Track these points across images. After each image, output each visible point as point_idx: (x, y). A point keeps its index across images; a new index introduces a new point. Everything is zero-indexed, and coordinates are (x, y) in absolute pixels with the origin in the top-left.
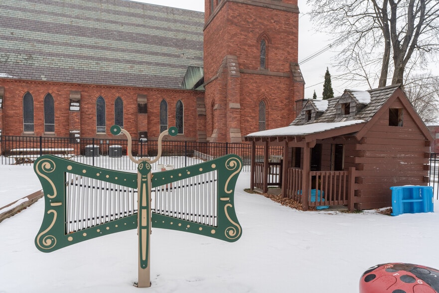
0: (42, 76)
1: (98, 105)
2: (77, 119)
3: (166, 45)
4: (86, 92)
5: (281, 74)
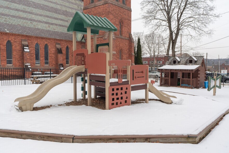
0: (6, 30)
1: (35, 48)
2: (28, 56)
3: (59, 14)
4: (30, 40)
5: (126, 38)
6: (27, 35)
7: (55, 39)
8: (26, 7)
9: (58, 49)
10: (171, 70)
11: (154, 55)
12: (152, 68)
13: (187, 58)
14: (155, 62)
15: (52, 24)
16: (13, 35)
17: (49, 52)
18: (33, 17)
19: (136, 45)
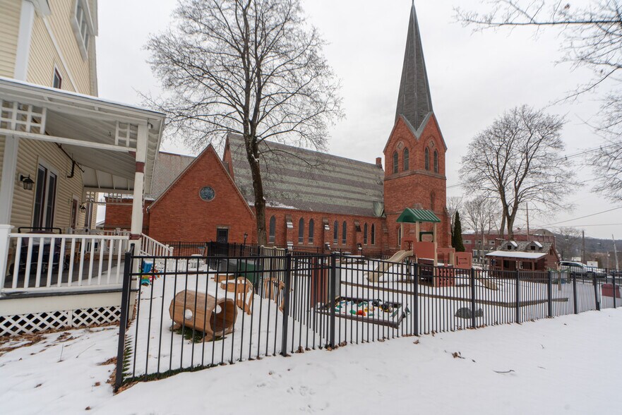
0: (310, 208)
1: (334, 226)
2: (328, 235)
3: (357, 186)
4: (330, 218)
5: (439, 213)
6: (328, 212)
7: (353, 216)
8: (325, 183)
9: (356, 227)
10: (504, 257)
11: (482, 231)
12: (478, 252)
13: (528, 243)
14: (485, 242)
15: (350, 199)
16: (316, 213)
17: (347, 230)
18: (332, 193)
19: (452, 222)
